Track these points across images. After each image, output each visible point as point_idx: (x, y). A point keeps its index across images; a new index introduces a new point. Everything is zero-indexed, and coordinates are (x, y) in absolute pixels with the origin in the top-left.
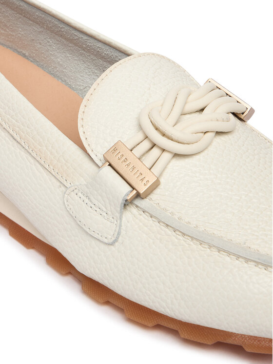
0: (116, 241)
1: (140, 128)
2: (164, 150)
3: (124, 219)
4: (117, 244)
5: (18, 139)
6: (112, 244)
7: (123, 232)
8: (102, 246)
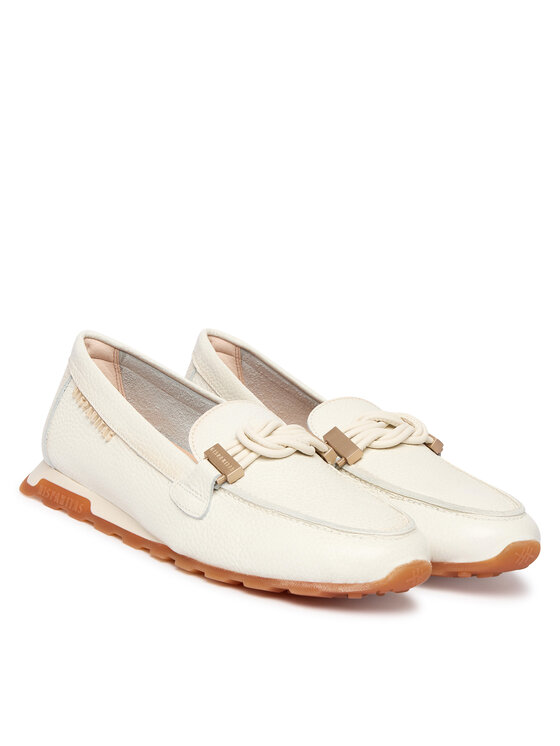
0: (204, 515)
1: (237, 438)
2: (245, 448)
3: (213, 499)
4: (205, 519)
5: (141, 454)
6: (201, 519)
7: (211, 509)
8: (194, 521)
